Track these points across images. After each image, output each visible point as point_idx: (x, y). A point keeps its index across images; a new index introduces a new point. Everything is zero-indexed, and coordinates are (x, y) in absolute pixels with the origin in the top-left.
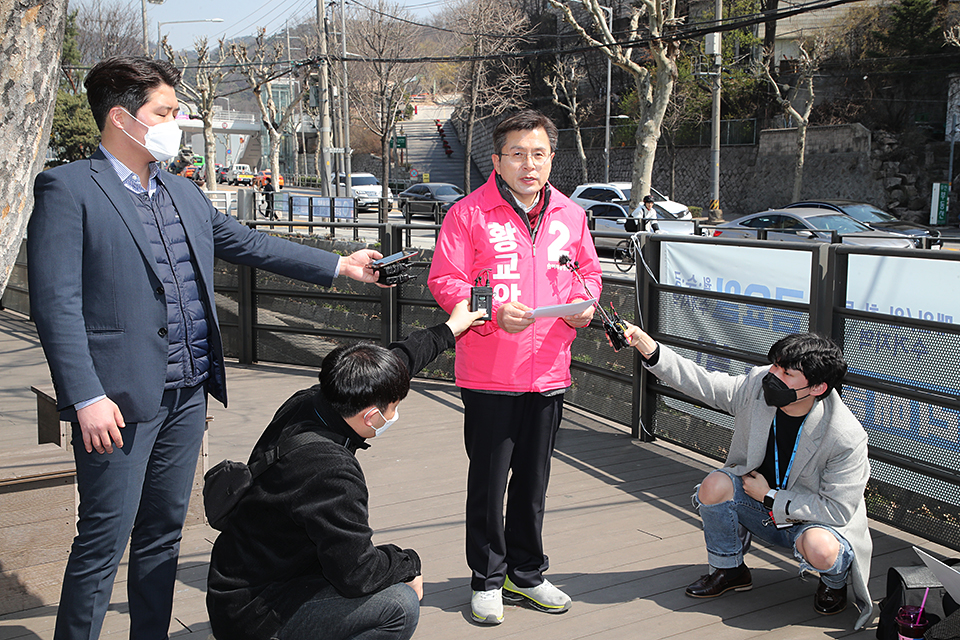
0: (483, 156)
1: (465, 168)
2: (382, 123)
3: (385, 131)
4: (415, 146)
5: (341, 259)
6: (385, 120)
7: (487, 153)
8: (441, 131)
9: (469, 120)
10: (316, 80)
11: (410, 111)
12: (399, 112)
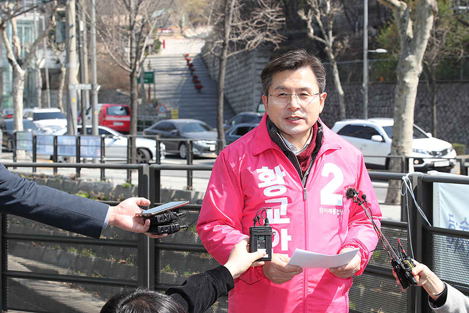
0: (235, 91)
1: (218, 105)
2: (131, 58)
3: (133, 67)
4: (163, 81)
5: (111, 208)
6: (134, 55)
7: (238, 88)
8: (190, 66)
9: (222, 54)
10: (62, 15)
11: (157, 46)
12: (147, 48)
